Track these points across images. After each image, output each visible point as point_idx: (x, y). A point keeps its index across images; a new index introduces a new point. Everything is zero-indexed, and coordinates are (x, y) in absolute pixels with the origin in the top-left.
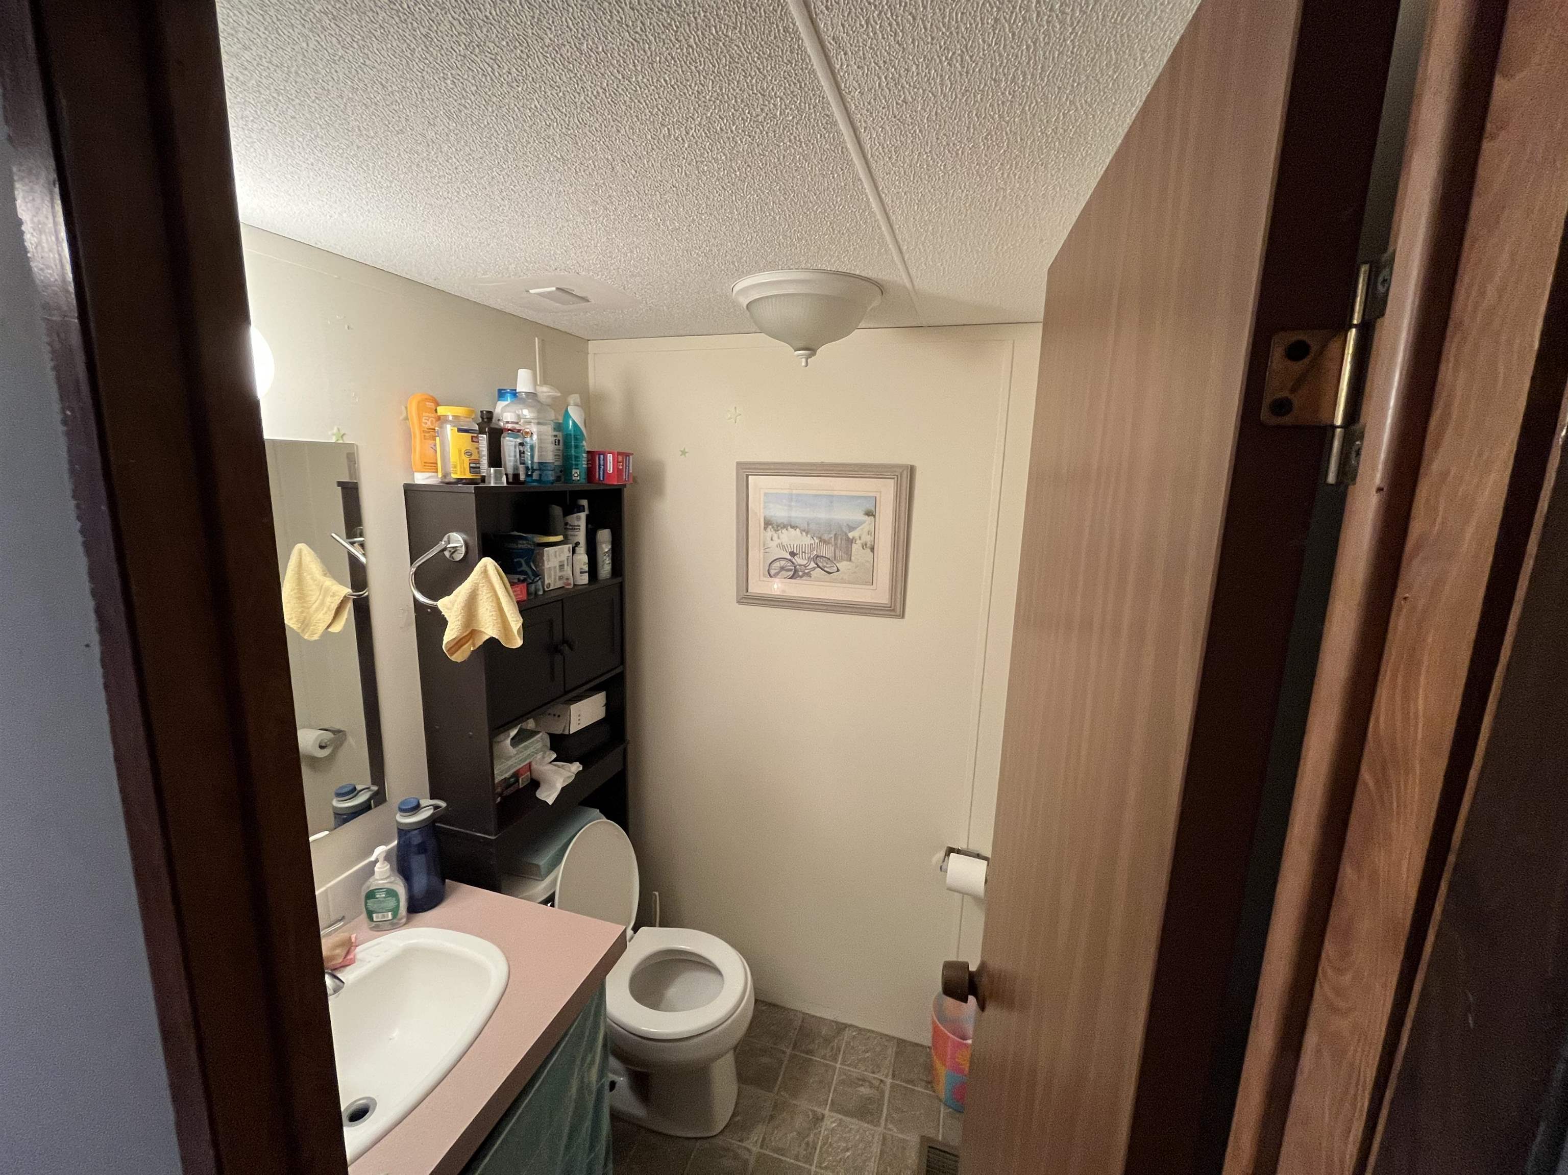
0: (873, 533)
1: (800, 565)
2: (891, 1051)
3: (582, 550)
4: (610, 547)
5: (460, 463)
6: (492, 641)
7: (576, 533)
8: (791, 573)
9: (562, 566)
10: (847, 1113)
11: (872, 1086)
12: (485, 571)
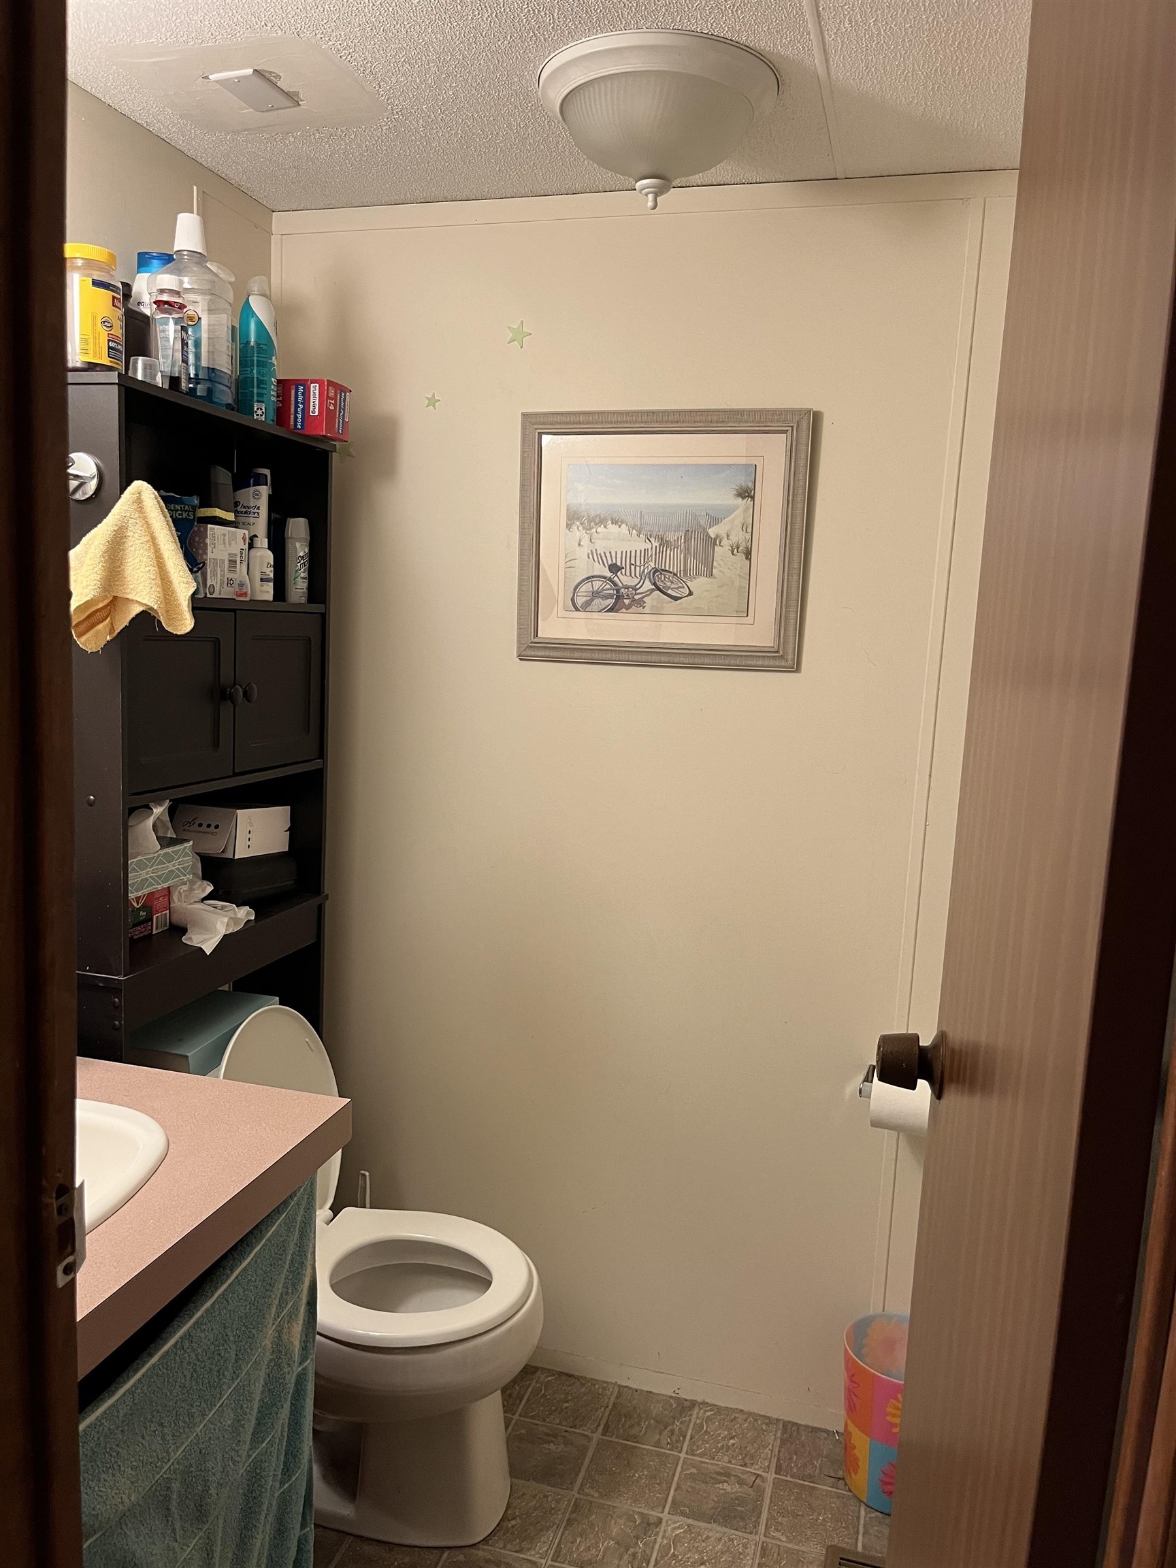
0: (749, 527)
1: (627, 587)
2: (773, 1439)
3: (262, 542)
4: (307, 550)
5: (95, 338)
6: (146, 618)
7: (252, 520)
8: (611, 602)
9: (232, 562)
10: (699, 1516)
11: (741, 1483)
12: (139, 501)
